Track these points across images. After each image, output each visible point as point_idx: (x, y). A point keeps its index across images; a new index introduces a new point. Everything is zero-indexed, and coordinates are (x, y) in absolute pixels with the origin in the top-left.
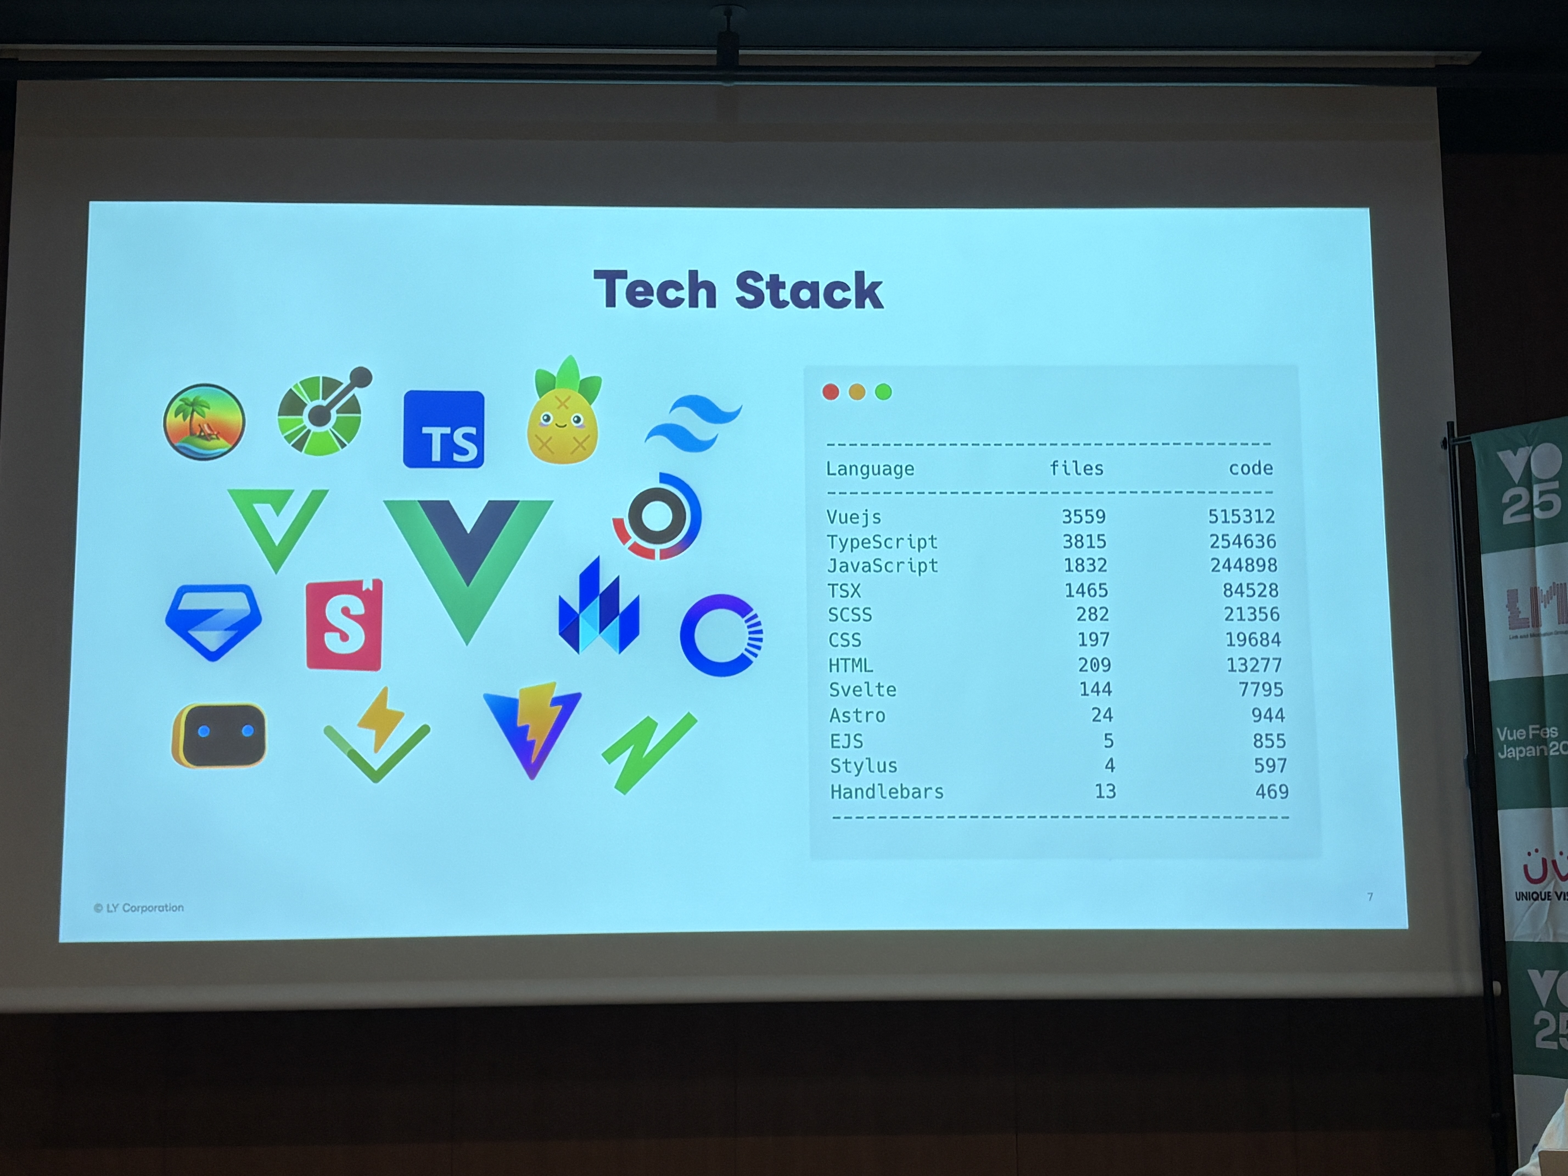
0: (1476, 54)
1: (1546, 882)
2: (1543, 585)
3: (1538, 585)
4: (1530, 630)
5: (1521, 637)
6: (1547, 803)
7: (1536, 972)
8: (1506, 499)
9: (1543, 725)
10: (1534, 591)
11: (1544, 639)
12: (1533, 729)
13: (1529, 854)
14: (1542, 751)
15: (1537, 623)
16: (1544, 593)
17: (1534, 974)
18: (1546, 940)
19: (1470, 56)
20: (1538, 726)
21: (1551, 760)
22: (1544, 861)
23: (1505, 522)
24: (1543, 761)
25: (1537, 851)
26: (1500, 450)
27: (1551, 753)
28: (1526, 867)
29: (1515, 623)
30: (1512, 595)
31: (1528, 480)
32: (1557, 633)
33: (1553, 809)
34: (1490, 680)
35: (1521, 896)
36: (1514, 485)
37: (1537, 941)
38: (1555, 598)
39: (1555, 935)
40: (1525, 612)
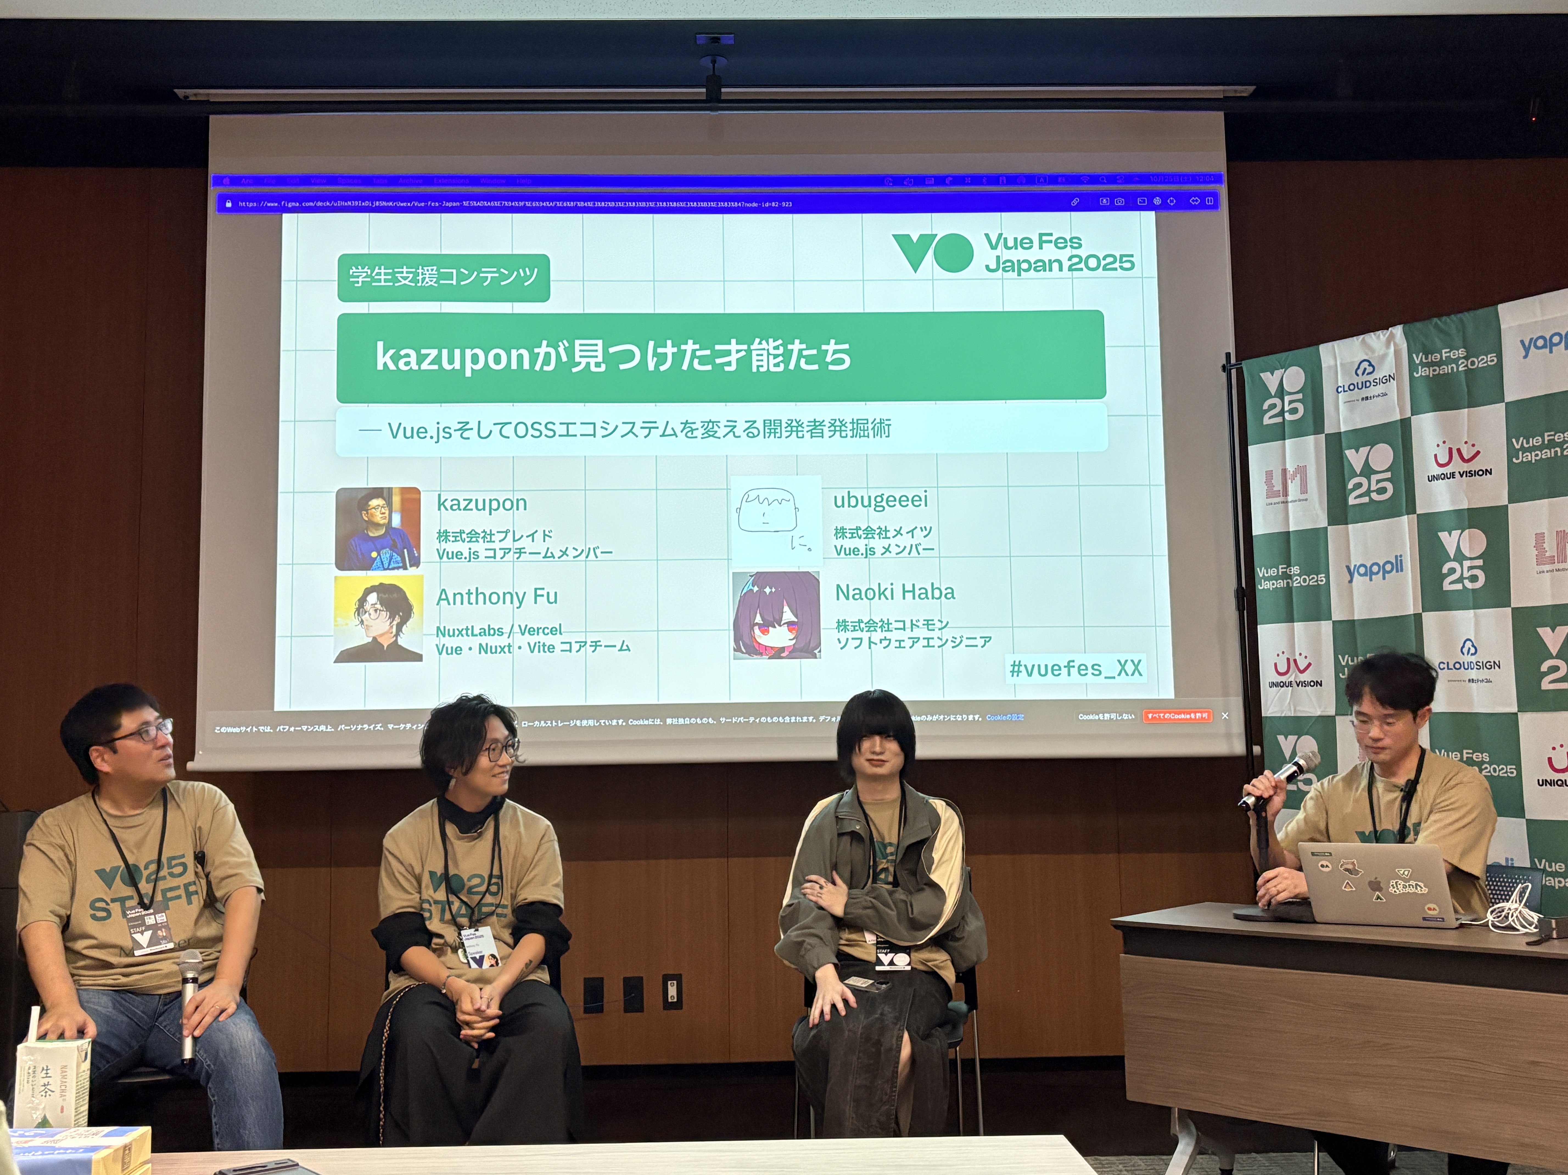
0: (1252, 88)
1: (1288, 675)
2: (1290, 468)
3: (1288, 467)
4: (1281, 499)
5: (1275, 504)
6: (1290, 619)
7: (1282, 737)
8: (1265, 407)
9: (1289, 565)
10: (1284, 471)
11: (1290, 505)
12: (1282, 568)
13: (1278, 655)
14: (1288, 583)
15: (1286, 494)
16: (1291, 473)
17: (1281, 738)
18: (1290, 715)
19: (1247, 90)
20: (1285, 566)
21: (1293, 589)
22: (1288, 659)
23: (1265, 423)
24: (1289, 589)
25: (1283, 653)
26: (1263, 372)
27: (1295, 585)
28: (1276, 665)
29: (1271, 493)
30: (1269, 475)
31: (1281, 392)
32: (1300, 500)
33: (1295, 624)
34: (1253, 534)
35: (1273, 685)
36: (1271, 397)
37: (1283, 715)
38: (1298, 476)
39: (1295, 710)
40: (1278, 487)
